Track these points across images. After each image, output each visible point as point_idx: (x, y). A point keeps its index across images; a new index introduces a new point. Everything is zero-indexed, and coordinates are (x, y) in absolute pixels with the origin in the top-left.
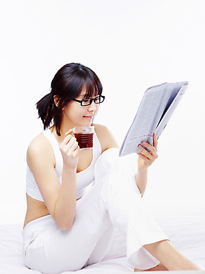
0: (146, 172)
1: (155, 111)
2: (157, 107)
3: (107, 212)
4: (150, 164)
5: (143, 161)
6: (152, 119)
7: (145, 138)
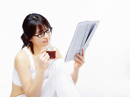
0: (79, 70)
1: (83, 37)
2: (84, 34)
3: (56, 93)
4: (81, 66)
5: (77, 65)
6: (81, 41)
7: (78, 52)
